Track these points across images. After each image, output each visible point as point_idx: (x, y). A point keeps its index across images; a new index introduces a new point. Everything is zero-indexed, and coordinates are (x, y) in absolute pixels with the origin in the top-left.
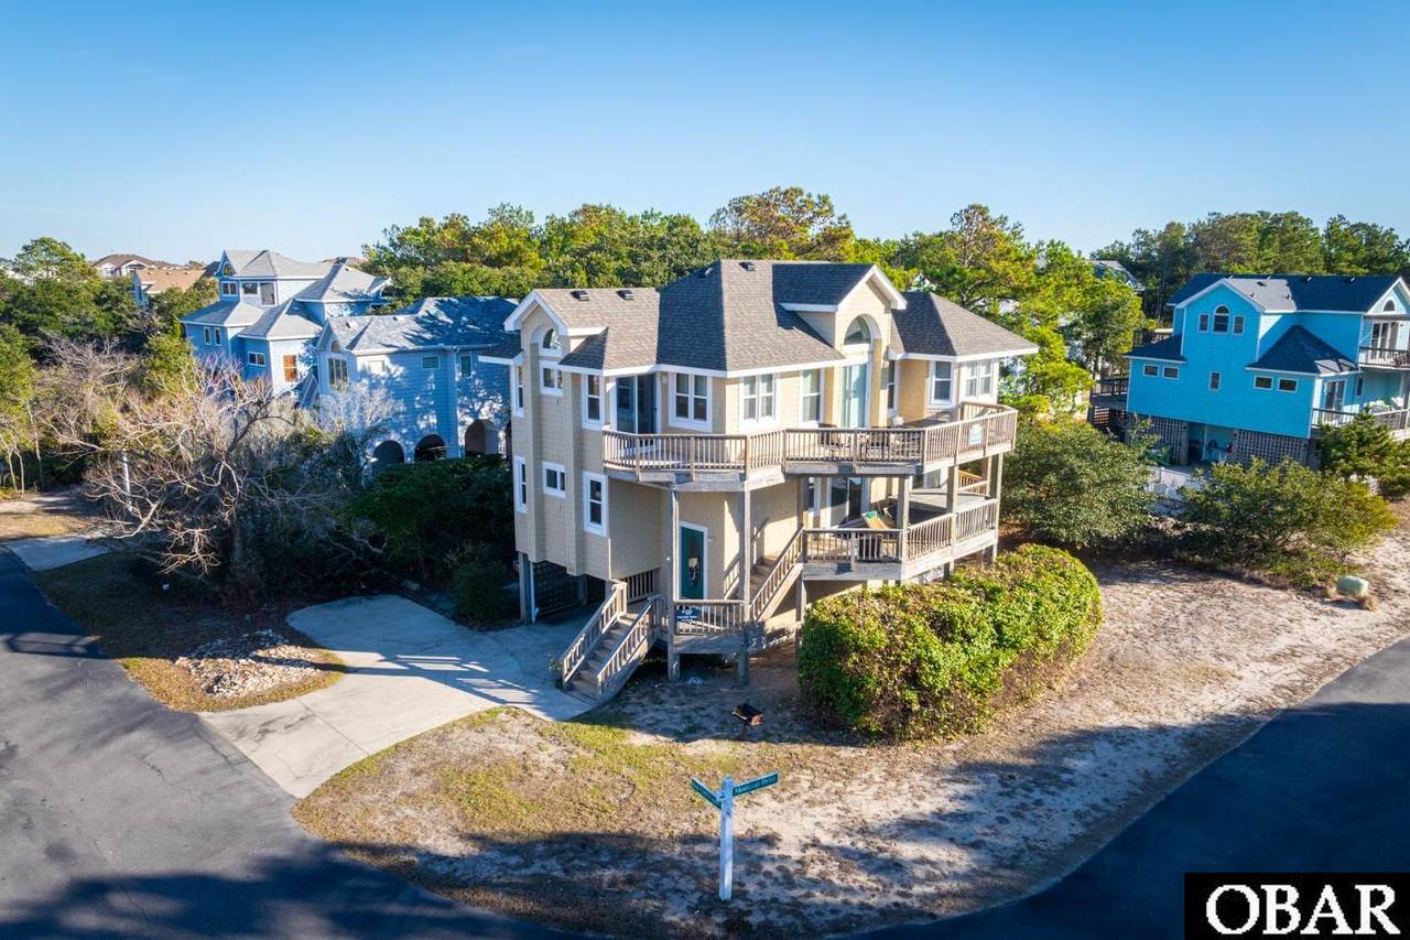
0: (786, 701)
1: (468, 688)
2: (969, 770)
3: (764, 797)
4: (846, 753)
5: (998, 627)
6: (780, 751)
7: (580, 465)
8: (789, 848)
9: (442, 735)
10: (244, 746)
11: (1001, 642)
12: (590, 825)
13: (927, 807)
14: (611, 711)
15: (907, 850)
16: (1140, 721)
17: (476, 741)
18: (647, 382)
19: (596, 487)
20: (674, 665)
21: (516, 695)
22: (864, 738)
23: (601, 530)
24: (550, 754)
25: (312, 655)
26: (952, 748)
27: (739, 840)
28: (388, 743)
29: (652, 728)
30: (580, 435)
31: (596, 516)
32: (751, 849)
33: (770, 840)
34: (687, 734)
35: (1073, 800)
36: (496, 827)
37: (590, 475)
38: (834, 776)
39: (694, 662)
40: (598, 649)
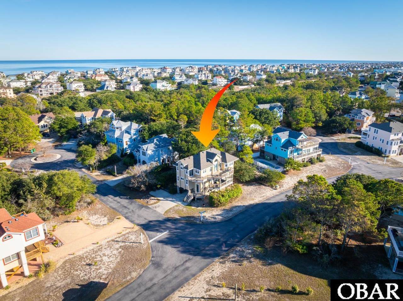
0: (207, 203)
1: (174, 202)
2: (224, 210)
3: (205, 213)
4: (213, 208)
5: (229, 196)
6: (207, 208)
7: (185, 178)
8: (207, 217)
9: (174, 207)
10: (155, 209)
11: (229, 197)
12: (190, 215)
13: (219, 213)
14: (190, 204)
15: (217, 217)
16: (242, 205)
17: (177, 208)
18: (192, 170)
19: (187, 181)
20: (196, 199)
21: (180, 203)
22: (215, 207)
23: (188, 185)
24: (185, 209)
25: (156, 198)
26: (223, 208)
27: (203, 216)
28: (169, 208)
29: (194, 206)
30: (185, 175)
31: (187, 183)
32: (204, 217)
33: (205, 216)
34: (198, 207)
35: (232, 213)
36: (182, 216)
37: (186, 179)
38: (211, 211)
39: (198, 199)
40: (188, 198)
